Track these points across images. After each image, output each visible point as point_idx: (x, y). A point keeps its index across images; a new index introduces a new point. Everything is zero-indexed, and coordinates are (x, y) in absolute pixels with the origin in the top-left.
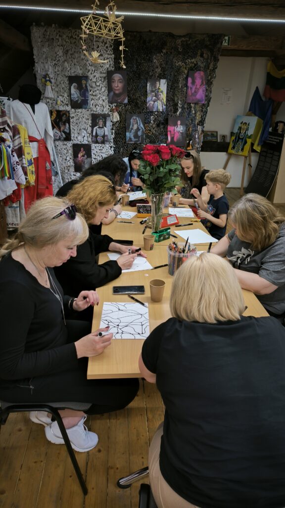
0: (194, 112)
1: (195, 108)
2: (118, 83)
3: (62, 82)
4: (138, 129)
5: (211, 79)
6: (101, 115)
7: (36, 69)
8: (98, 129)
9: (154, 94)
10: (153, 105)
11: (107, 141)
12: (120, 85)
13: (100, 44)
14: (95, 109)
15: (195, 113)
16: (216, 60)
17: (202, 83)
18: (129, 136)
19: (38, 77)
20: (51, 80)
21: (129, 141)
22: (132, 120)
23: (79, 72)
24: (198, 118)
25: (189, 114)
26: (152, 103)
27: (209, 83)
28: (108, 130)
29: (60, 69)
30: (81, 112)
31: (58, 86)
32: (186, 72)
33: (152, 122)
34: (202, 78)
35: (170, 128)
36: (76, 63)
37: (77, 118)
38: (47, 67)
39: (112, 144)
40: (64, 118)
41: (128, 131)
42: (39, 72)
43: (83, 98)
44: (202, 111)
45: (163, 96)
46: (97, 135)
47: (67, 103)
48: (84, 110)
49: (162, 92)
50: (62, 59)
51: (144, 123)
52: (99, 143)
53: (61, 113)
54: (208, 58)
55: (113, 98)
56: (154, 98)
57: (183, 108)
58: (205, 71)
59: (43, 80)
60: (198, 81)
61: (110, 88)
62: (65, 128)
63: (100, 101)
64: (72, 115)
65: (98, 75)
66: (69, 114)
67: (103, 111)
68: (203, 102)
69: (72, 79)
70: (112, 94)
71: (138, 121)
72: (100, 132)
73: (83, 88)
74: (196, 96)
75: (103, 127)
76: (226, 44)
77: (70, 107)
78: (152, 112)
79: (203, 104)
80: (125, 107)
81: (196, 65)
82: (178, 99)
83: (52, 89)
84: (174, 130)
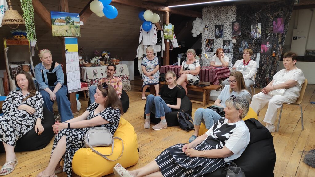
0: (277, 37)
1: (277, 35)
3: (213, 28)
4: (245, 46)
5: (287, 21)
9: (254, 30)
10: (254, 35)
11: (230, 52)
12: (238, 27)
13: (230, 11)
14: (225, 38)
16: (290, 11)
17: (282, 23)
21: (240, 52)
22: (242, 42)
23: (220, 23)
24: (280, 40)
25: (274, 38)
26: (254, 34)
27: (286, 23)
28: (230, 47)
29: (212, 23)
30: (219, 40)
31: (210, 29)
33: (253, 43)
34: (281, 21)
36: (219, 20)
37: (217, 42)
38: (207, 22)
39: (232, 54)
40: (211, 42)
41: (240, 48)
43: (221, 34)
44: (282, 37)
45: (260, 31)
46: (225, 49)
49: (259, 29)
50: (213, 19)
52: (226, 53)
54: (285, 11)
55: (234, 33)
56: (255, 32)
57: (271, 36)
61: (233, 29)
62: (211, 46)
63: (228, 34)
64: (215, 41)
65: (228, 24)
66: (213, 40)
67: (229, 39)
68: (283, 32)
69: (216, 27)
70: (233, 31)
71: (246, 43)
72: (227, 48)
73: (221, 29)
74: (278, 30)
75: (228, 46)
76: (297, 3)
78: (253, 39)
79: (283, 34)
80: (239, 37)
81: (279, 15)
82: (268, 32)
83: (208, 31)
84: (265, 47)
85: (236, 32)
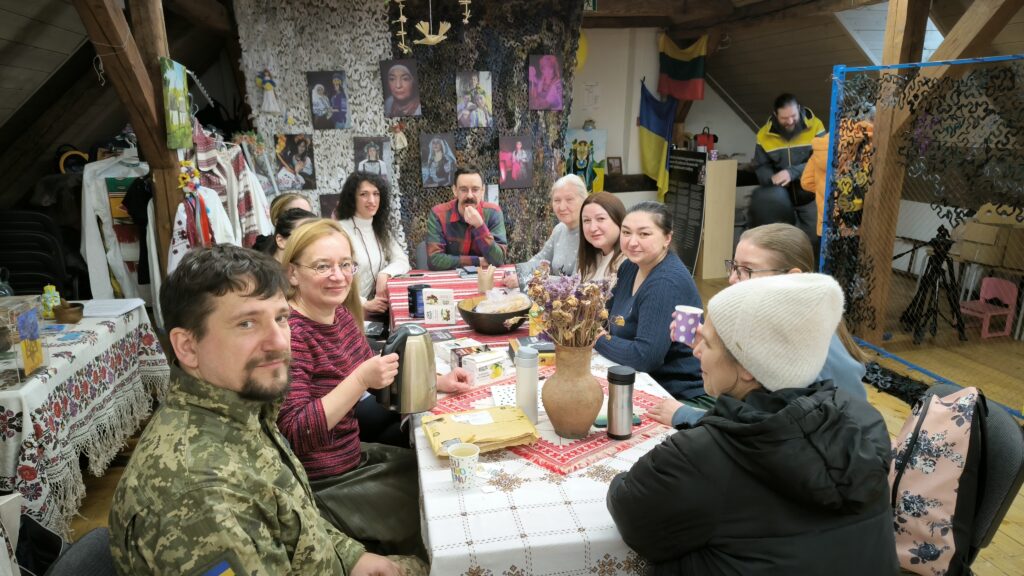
0: (544, 126)
1: (545, 118)
2: (402, 79)
3: (295, 83)
4: (444, 161)
5: (569, 67)
6: (372, 139)
7: (245, 62)
8: (367, 165)
9: (469, 96)
10: (469, 116)
12: (406, 85)
13: (364, 15)
14: (359, 129)
15: (547, 127)
16: (576, 35)
17: (555, 75)
18: (427, 173)
19: (249, 76)
20: (274, 80)
21: (427, 182)
22: (431, 146)
23: (327, 64)
24: (553, 136)
25: (536, 128)
26: (468, 113)
27: (566, 74)
28: (386, 167)
29: (290, 60)
30: (334, 136)
31: (286, 90)
32: (524, 57)
33: (469, 146)
34: (553, 66)
35: (503, 155)
36: (320, 49)
37: (327, 146)
38: (264, 58)
40: (301, 149)
41: (426, 166)
42: (250, 67)
43: (336, 110)
44: (559, 123)
45: (487, 100)
47: (306, 120)
48: (338, 131)
49: (484, 93)
50: (293, 42)
51: (455, 149)
53: (296, 140)
54: (561, 34)
55: (393, 108)
56: (470, 104)
57: (524, 120)
58: (558, 55)
59: (259, 81)
60: (547, 72)
61: (386, 92)
62: (304, 166)
63: (368, 114)
65: (362, 68)
66: (311, 140)
67: (375, 131)
68: (560, 108)
69: (313, 78)
71: (444, 147)
72: (372, 170)
73: (335, 92)
74: (544, 97)
75: (376, 161)
76: (591, 9)
77: (311, 126)
78: (467, 130)
79: (560, 112)
80: (417, 122)
81: (541, 45)
82: (514, 105)
83: (276, 96)
84: (511, 159)
85: (403, 103)
